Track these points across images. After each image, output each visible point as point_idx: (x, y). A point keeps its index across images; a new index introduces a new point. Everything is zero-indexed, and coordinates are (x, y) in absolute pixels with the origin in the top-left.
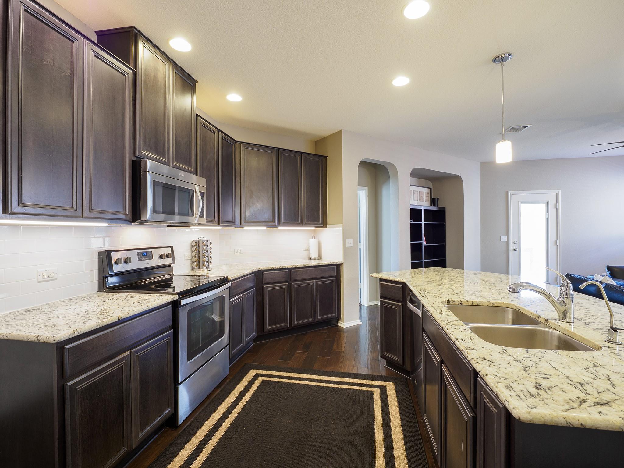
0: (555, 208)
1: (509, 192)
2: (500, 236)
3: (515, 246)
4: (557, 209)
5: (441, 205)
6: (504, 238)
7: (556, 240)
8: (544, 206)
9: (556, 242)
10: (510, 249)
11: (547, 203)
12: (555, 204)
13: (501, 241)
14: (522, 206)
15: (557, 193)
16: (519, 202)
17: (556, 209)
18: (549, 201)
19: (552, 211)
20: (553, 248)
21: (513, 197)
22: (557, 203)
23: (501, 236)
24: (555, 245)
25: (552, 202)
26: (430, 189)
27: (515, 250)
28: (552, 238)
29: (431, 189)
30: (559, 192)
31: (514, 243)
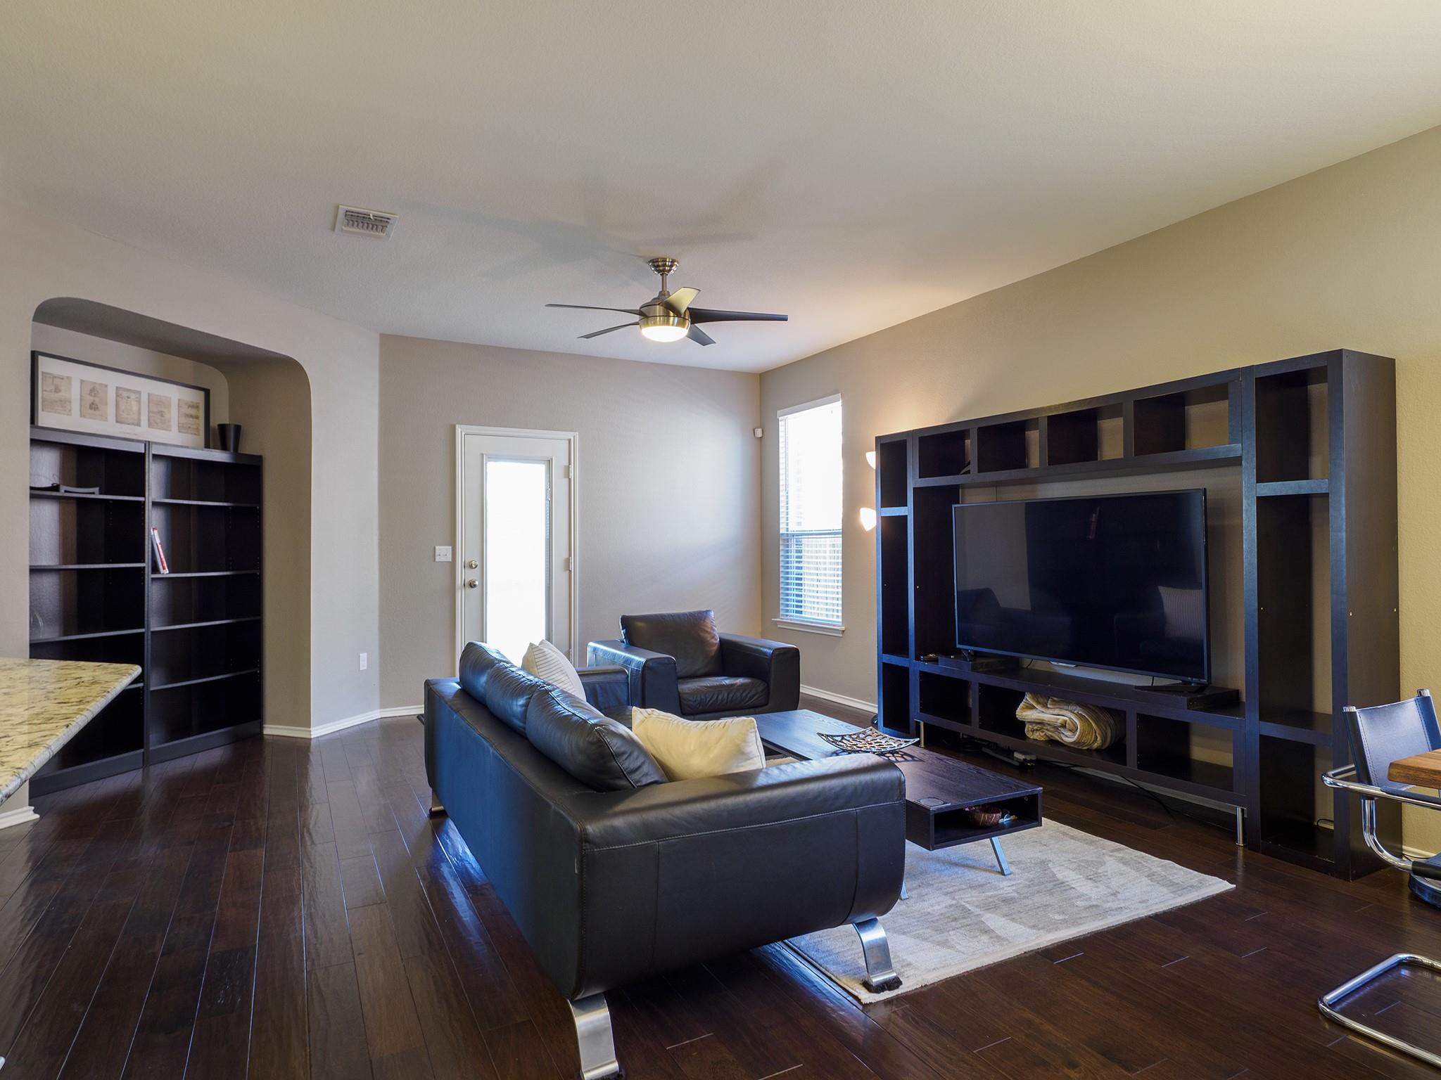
0: (565, 477)
1: (457, 426)
2: (435, 548)
3: (472, 575)
4: (570, 480)
5: (249, 448)
6: (443, 553)
7: (567, 556)
8: (542, 468)
9: (568, 561)
10: (459, 582)
11: (549, 463)
12: (565, 466)
13: (437, 560)
14: (492, 468)
15: (570, 440)
16: (482, 455)
17: (567, 480)
18: (552, 459)
19: (560, 484)
20: (560, 577)
21: (468, 439)
22: (570, 463)
23: (437, 547)
24: (565, 570)
25: (560, 462)
26: (202, 394)
27: (472, 585)
28: (560, 553)
29: (207, 393)
30: (574, 437)
31: (471, 567)
